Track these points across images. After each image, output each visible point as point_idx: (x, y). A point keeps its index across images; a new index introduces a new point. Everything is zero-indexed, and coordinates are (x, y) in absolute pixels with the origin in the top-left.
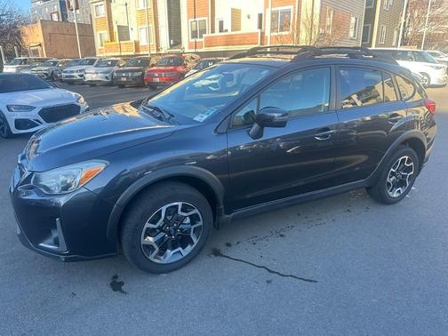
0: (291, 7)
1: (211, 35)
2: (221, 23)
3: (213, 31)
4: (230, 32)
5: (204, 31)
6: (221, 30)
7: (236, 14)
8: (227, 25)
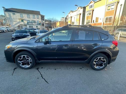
0: (112, 16)
1: (91, 23)
2: (94, 21)
3: (91, 22)
4: (95, 23)
5: (89, 23)
6: (93, 22)
7: (97, 19)
8: (95, 21)
